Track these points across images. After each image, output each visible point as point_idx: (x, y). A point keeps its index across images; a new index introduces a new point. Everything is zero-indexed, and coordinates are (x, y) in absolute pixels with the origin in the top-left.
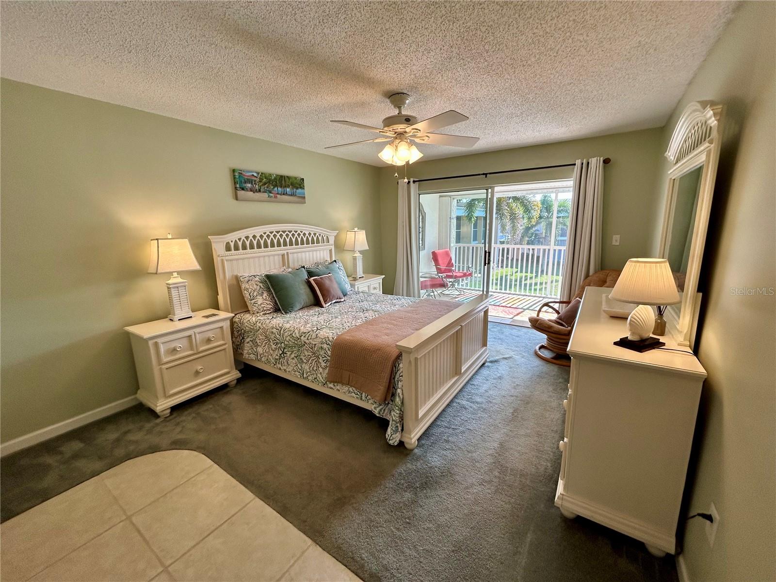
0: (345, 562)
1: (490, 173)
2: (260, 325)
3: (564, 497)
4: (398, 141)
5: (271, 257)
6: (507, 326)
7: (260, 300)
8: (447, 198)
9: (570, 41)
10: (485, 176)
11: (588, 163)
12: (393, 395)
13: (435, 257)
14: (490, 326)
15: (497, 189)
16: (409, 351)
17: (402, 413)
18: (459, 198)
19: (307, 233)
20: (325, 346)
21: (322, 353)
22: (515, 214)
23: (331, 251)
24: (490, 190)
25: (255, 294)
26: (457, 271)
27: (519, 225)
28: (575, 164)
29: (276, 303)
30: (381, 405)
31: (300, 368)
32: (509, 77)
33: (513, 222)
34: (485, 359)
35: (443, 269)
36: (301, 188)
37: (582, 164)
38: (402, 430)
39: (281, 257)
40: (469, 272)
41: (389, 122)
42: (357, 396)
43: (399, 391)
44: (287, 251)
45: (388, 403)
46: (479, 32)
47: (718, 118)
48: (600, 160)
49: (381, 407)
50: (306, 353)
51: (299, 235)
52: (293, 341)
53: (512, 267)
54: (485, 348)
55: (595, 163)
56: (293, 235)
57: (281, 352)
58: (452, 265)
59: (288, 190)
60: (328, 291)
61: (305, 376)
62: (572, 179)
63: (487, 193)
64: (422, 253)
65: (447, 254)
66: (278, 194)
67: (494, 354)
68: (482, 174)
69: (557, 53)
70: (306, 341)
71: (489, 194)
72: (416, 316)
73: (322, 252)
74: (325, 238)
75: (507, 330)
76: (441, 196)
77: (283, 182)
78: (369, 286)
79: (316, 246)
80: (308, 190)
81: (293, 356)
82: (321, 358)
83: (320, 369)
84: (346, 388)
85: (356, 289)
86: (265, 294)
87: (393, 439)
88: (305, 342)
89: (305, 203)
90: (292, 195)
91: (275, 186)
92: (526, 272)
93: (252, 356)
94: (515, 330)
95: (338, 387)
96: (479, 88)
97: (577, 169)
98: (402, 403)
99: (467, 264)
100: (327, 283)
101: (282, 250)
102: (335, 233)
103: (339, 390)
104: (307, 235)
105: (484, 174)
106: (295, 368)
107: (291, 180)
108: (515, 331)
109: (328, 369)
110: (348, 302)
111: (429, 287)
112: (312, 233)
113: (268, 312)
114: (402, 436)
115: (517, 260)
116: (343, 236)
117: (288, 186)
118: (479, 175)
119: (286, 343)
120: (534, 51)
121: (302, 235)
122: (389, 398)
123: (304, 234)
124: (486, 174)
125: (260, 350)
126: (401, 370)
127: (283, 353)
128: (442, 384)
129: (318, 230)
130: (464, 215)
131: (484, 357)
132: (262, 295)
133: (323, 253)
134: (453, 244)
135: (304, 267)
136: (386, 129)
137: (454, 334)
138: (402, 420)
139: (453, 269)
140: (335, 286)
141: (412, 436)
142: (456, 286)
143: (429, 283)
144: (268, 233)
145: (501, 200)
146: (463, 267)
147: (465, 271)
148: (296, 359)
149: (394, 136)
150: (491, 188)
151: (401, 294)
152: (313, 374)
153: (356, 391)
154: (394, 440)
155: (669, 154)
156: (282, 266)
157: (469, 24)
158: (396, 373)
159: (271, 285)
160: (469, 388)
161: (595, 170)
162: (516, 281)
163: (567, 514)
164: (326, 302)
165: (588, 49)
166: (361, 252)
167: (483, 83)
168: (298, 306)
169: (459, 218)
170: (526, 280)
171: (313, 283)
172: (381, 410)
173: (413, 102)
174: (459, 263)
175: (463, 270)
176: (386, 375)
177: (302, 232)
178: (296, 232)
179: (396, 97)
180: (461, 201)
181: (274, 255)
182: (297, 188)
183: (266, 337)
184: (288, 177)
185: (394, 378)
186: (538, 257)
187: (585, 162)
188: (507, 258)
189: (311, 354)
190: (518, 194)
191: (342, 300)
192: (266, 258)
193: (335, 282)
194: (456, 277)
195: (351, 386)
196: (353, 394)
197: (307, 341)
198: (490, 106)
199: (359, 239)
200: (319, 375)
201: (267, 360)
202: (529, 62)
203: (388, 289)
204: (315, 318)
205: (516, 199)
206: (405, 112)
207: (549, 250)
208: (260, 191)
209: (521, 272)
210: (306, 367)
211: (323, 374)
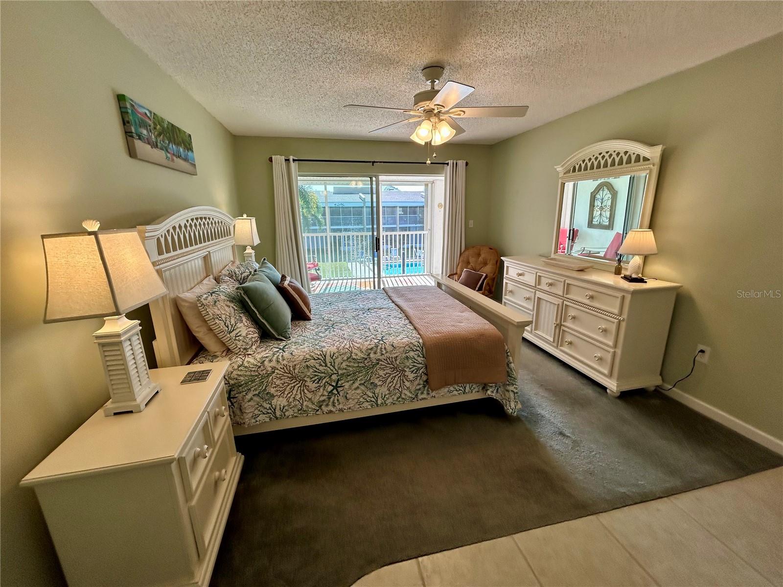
7: (242, 329)
10: (371, 163)
11: (456, 163)
15: (380, 178)
20: (412, 354)
21: (409, 363)
23: (233, 247)
24: (374, 179)
25: (232, 322)
28: (447, 163)
31: (372, 395)
37: (453, 163)
39: (203, 260)
42: (459, 392)
44: (208, 250)
48: (464, 162)
50: (382, 373)
52: (357, 365)
56: (208, 224)
57: (330, 389)
59: (181, 150)
61: (380, 402)
66: (174, 154)
70: (380, 358)
74: (228, 229)
77: (175, 135)
79: (224, 241)
81: (356, 385)
82: (407, 370)
84: (444, 391)
86: (244, 318)
88: (377, 360)
90: (185, 160)
91: (170, 140)
93: (262, 417)
95: (434, 394)
101: (204, 249)
102: (234, 221)
103: (434, 397)
106: (361, 400)
112: (220, 222)
113: (258, 344)
117: (181, 144)
119: (339, 372)
121: (214, 224)
124: (374, 162)
127: (336, 387)
132: (241, 320)
133: (229, 250)
148: (362, 387)
150: (375, 176)
153: (457, 388)
159: (252, 302)
177: (213, 219)
178: (209, 219)
181: (197, 259)
182: (188, 149)
184: (178, 128)
189: (389, 371)
195: (451, 385)
196: (455, 392)
200: (404, 391)
201: (300, 410)
208: (157, 146)
210: (382, 390)
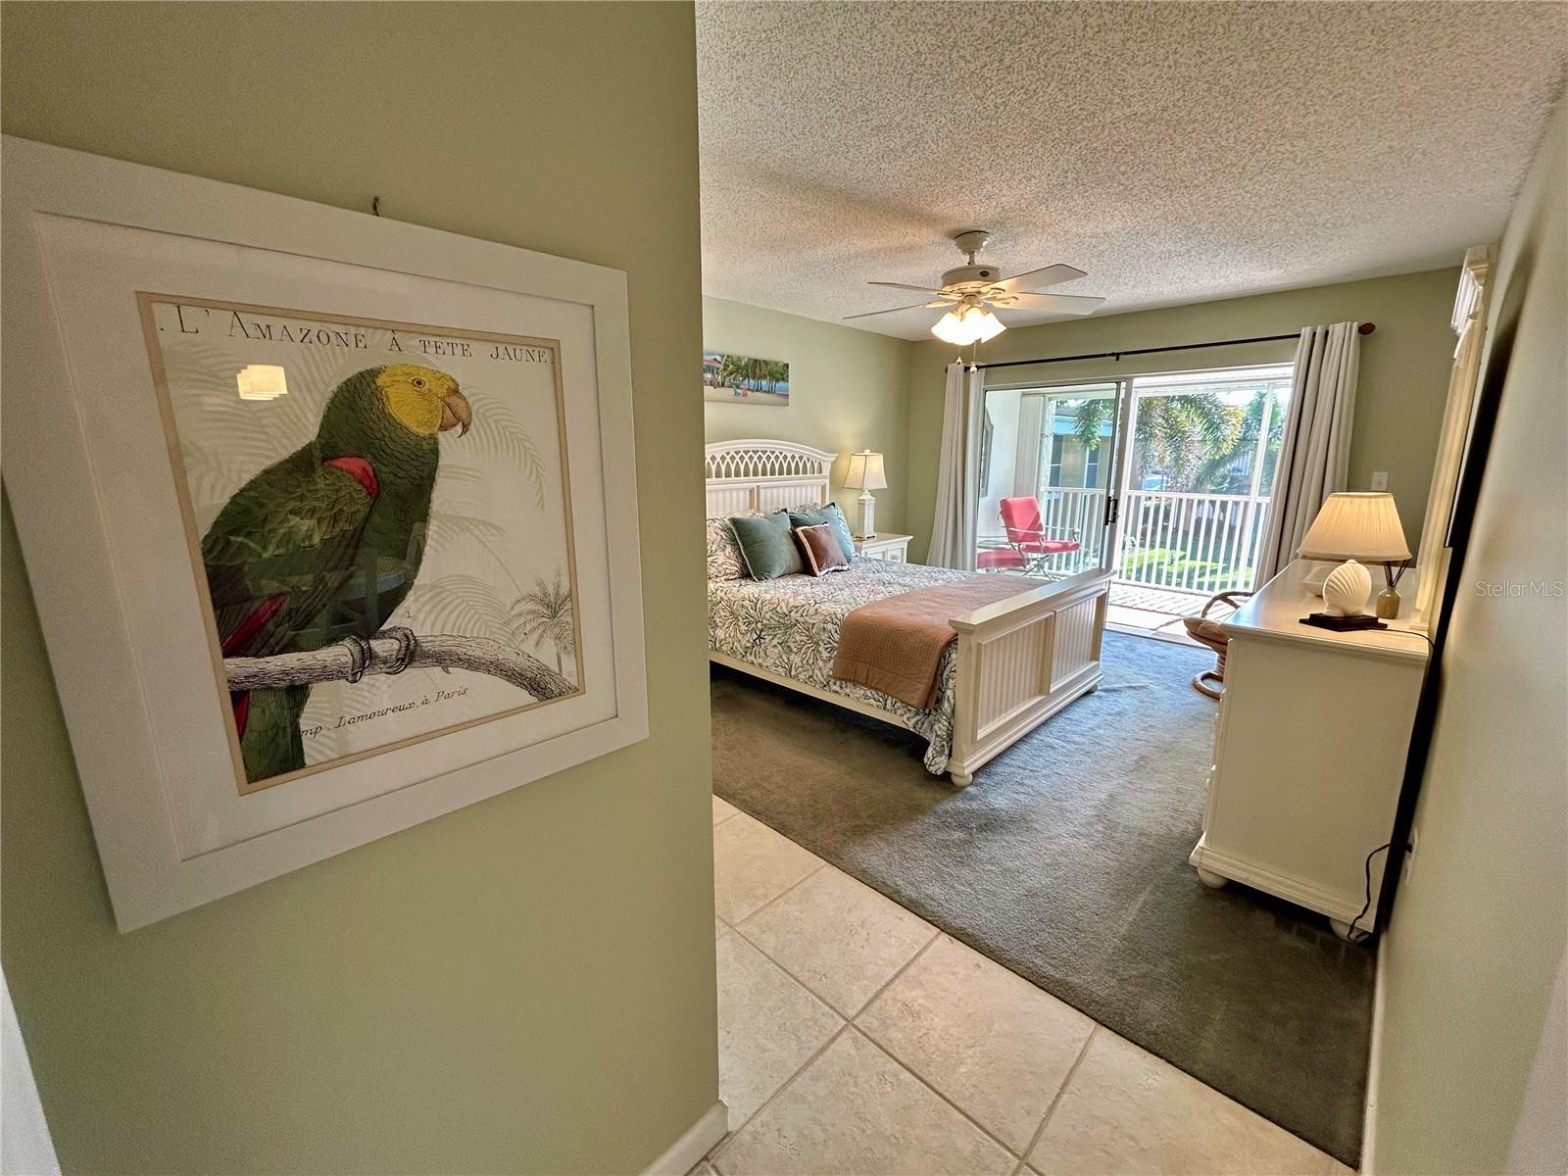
0: (875, 886)
1: (1126, 353)
2: (722, 594)
3: (1205, 852)
4: (965, 307)
5: (728, 493)
6: (1144, 640)
7: (721, 558)
8: (1037, 397)
9: (1264, 153)
10: (1115, 358)
11: (1327, 333)
12: (939, 701)
13: (1006, 510)
14: (1105, 637)
15: (1137, 382)
16: (970, 630)
17: (950, 728)
18: (1062, 397)
19: (789, 456)
20: (830, 626)
21: (825, 636)
22: (1185, 432)
23: (823, 487)
24: (1123, 384)
25: (714, 548)
26: (1049, 539)
27: (1190, 455)
28: (1298, 336)
29: (744, 565)
30: (918, 714)
31: (786, 660)
32: (1161, 203)
33: (1177, 449)
34: (1095, 682)
35: (1021, 535)
36: (783, 379)
37: (1314, 334)
38: (950, 755)
39: (748, 493)
40: (1074, 542)
41: (953, 277)
42: (878, 703)
43: (949, 693)
44: (758, 484)
45: (929, 714)
46: (1110, 153)
47: (1483, 282)
48: (1351, 327)
49: (918, 717)
50: (798, 638)
51: (777, 457)
52: (778, 619)
53: (1173, 547)
54: (1094, 663)
55: (1343, 334)
56: (768, 458)
57: (755, 636)
58: (1040, 528)
59: (764, 382)
60: (825, 550)
61: (793, 673)
62: (1293, 363)
63: (1118, 390)
64: (983, 501)
65: (1031, 506)
66: (749, 389)
67: (1113, 679)
68: (1109, 355)
69: (1244, 169)
70: (799, 619)
71: (1123, 392)
72: (975, 595)
73: (809, 489)
74: (816, 465)
75: (1143, 647)
76: (1024, 395)
77: (758, 371)
78: (884, 552)
79: (801, 479)
80: (793, 384)
81: (775, 642)
82: (822, 644)
83: (820, 662)
84: (860, 692)
85: (863, 555)
86: (729, 549)
87: (936, 764)
88: (797, 621)
89: (788, 405)
90: (768, 392)
91: (746, 376)
92: (1204, 559)
94: (1157, 648)
95: (848, 691)
96: (1108, 220)
97: (1303, 343)
98: (953, 711)
99: (1072, 525)
100: (823, 537)
101: (751, 482)
102: (832, 458)
104: (789, 459)
105: (1113, 354)
106: (777, 662)
107: (769, 367)
108: (1158, 650)
109: (832, 661)
110: (855, 573)
111: (993, 563)
112: (797, 456)
113: (732, 577)
114: (948, 763)
115: (1186, 533)
116: (843, 464)
117: (765, 377)
118: (1104, 355)
119: (764, 622)
120: (1203, 168)
121: (781, 459)
122: (932, 704)
123: (785, 457)
124: (1118, 355)
125: (720, 634)
126: (953, 663)
127: (759, 637)
128: (1014, 703)
129: (807, 451)
130: (1072, 432)
131: (1093, 680)
132: (724, 550)
133: (812, 490)
134: (1044, 486)
135: (785, 510)
136: (947, 289)
137: (1040, 622)
138: (951, 739)
139: (1043, 533)
140: (836, 543)
141: (965, 764)
142: (1046, 569)
143: (993, 557)
144: (732, 453)
145: (1151, 403)
146: (1062, 532)
147: (1066, 540)
148: (780, 647)
149: (960, 299)
150: (1125, 380)
151: (940, 564)
152: (808, 670)
153: (876, 696)
154: (937, 766)
155: (1456, 324)
156: (748, 506)
157: (1095, 145)
158: (945, 667)
159: (739, 535)
160: (1060, 722)
161: (1339, 346)
162: (1180, 576)
163: (1208, 879)
164: (820, 567)
165: (1298, 161)
166: (873, 492)
167: (1116, 212)
168: (778, 571)
169: (1058, 439)
170: (1201, 575)
171: (801, 535)
172: (917, 723)
173: (994, 244)
174: (1055, 524)
175: (1062, 538)
176: (929, 669)
177: (781, 453)
178: (773, 453)
179: (968, 238)
180: (1065, 405)
181: (738, 490)
182: (777, 381)
183: (732, 613)
184: (765, 361)
185: (942, 675)
186: (1232, 529)
187: (1320, 331)
188: (1165, 528)
189: (805, 639)
190: (1189, 391)
191: (845, 568)
192: (721, 494)
193: (833, 538)
194: (1047, 550)
195: (871, 688)
196: (872, 701)
197: (801, 619)
198: (1129, 242)
199: (873, 469)
200: (816, 671)
201: (732, 648)
202: (1196, 182)
203: (918, 555)
204: (808, 589)
205: (1186, 400)
206: (981, 259)
207: (1246, 503)
208: (723, 385)
209: (1193, 557)
210: (796, 659)
211: (825, 668)
